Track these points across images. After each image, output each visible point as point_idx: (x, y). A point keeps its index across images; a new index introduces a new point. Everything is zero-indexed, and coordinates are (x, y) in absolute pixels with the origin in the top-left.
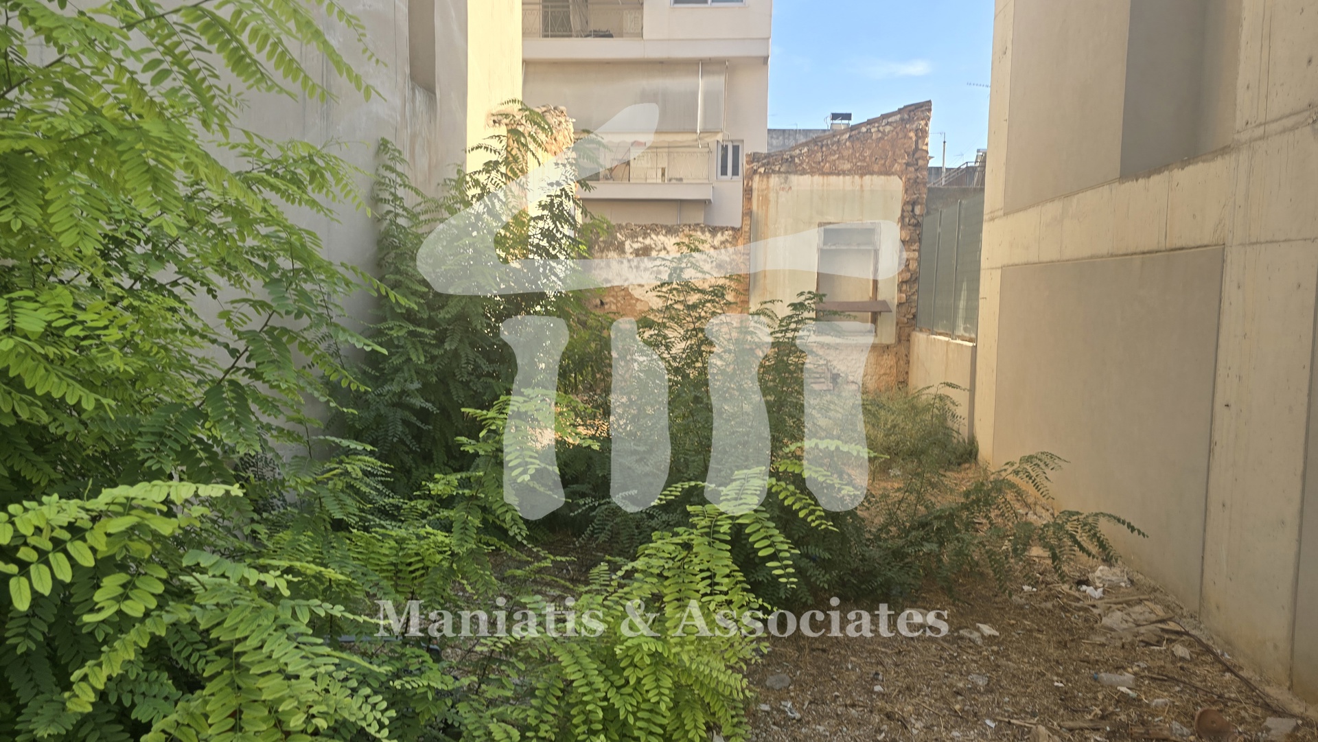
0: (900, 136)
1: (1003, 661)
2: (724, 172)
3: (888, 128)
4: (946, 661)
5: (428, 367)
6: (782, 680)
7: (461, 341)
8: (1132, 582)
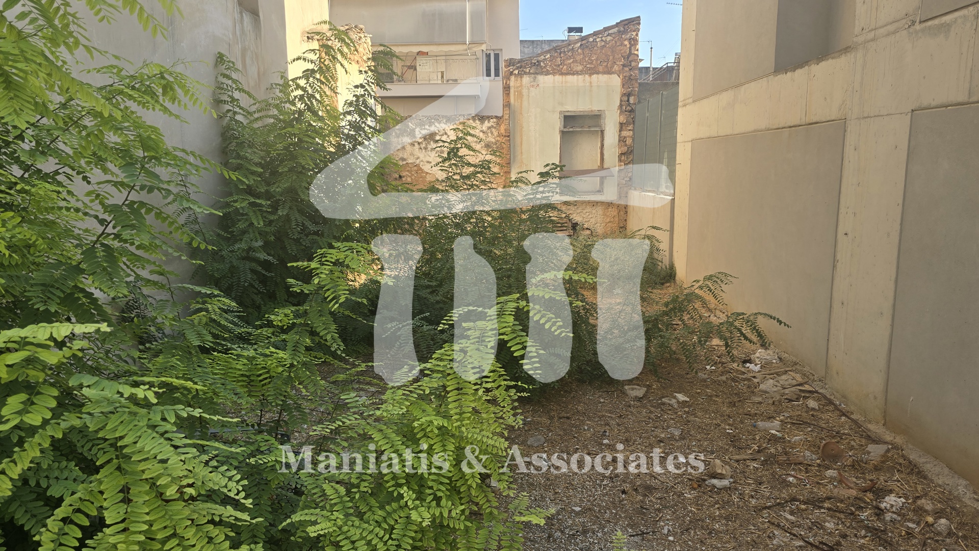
0: (618, 44)
1: (692, 418)
2: (488, 75)
3: (609, 38)
4: (653, 420)
5: (268, 229)
6: (539, 440)
7: (290, 208)
8: (780, 359)
